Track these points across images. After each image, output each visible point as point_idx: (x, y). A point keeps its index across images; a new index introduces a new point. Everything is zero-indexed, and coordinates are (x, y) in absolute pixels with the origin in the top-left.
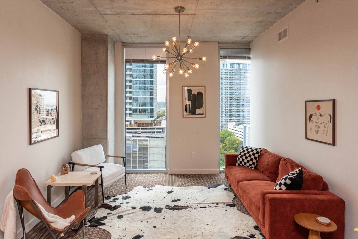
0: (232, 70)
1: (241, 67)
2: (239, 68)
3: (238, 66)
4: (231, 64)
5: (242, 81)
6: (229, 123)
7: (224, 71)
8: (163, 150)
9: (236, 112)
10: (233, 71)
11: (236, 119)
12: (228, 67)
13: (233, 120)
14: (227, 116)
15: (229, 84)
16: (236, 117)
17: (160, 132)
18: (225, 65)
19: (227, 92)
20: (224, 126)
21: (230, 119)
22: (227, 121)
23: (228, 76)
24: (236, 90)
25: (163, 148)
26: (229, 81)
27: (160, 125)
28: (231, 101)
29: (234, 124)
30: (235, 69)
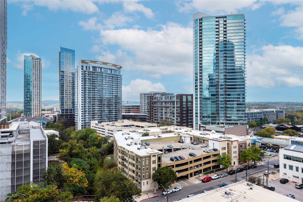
0: (94, 73)
1: (103, 70)
2: (101, 71)
3: (100, 69)
4: (93, 67)
5: (104, 83)
6: (92, 122)
7: (87, 73)
8: (8, 158)
9: (99, 111)
10: (96, 74)
11: (98, 118)
12: (91, 70)
13: (96, 119)
14: (90, 115)
15: (92, 85)
16: (99, 115)
17: (6, 136)
18: (88, 68)
19: (90, 93)
20: (87, 124)
21: (93, 118)
22: (90, 119)
23: (91, 78)
24: (98, 91)
25: (8, 155)
26: (91, 82)
27: (8, 127)
28: (94, 101)
29: (96, 122)
30: (97, 72)
